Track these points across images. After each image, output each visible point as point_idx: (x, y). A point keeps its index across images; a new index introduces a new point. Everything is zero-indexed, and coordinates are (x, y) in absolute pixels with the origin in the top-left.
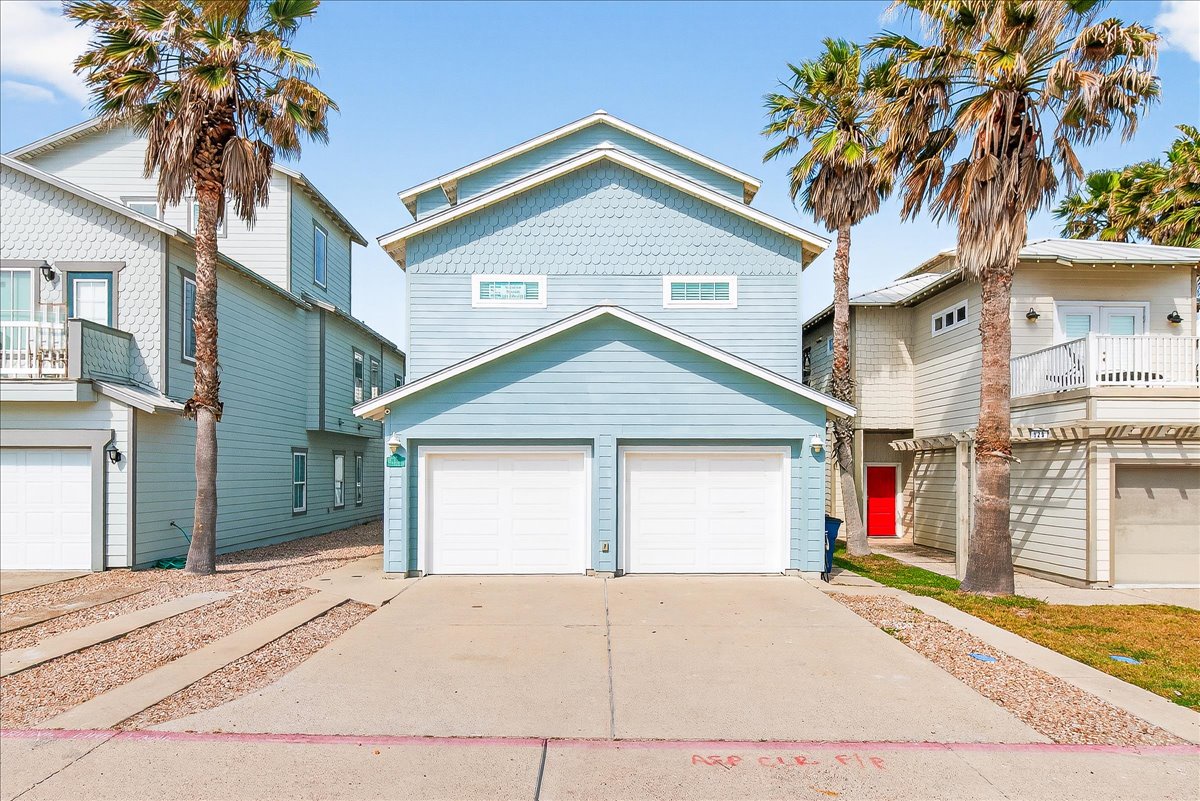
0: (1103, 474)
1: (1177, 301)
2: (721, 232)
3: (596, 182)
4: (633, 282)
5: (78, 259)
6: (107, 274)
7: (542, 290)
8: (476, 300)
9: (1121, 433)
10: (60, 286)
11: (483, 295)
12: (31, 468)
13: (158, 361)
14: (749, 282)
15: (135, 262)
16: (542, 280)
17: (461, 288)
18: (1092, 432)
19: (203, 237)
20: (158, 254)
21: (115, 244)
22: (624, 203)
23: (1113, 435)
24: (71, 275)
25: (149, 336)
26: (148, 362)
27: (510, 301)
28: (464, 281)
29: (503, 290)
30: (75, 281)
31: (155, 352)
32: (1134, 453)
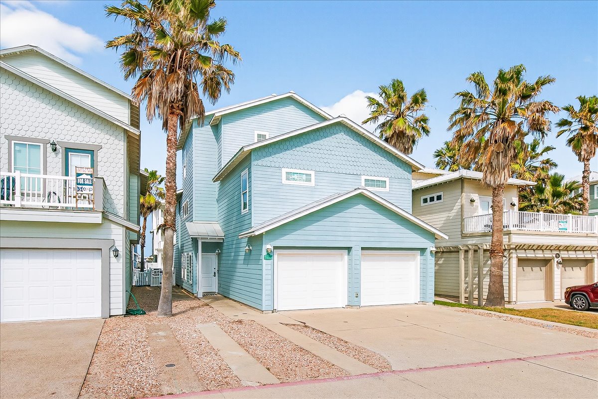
0: (514, 261)
1: (513, 198)
2: (383, 159)
3: (335, 131)
4: (349, 177)
5: (72, 141)
6: (91, 152)
7: (313, 177)
8: (284, 181)
9: (523, 247)
10: (60, 156)
11: (288, 179)
12: (56, 260)
13: (122, 202)
14: (393, 181)
15: (108, 146)
16: (313, 173)
17: (277, 174)
18: (512, 246)
19: (173, 139)
20: (122, 143)
21: (96, 135)
22: (346, 141)
23: (518, 247)
24: (68, 150)
25: (116, 188)
26: (115, 202)
27: (299, 182)
28: (278, 171)
29: (295, 176)
30: (70, 153)
31: (120, 197)
32: (522, 254)
